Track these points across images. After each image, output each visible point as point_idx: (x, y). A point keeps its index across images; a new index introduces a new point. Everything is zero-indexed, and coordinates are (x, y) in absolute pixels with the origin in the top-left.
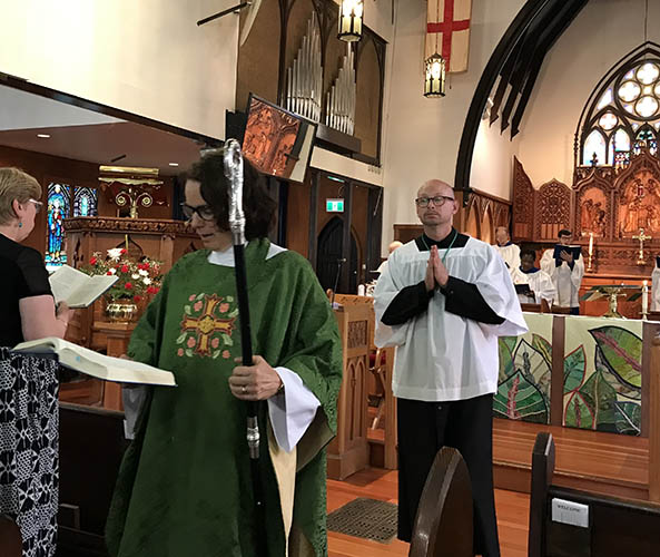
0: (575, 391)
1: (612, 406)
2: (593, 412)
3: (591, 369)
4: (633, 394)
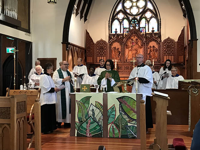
0: (112, 123)
1: (126, 127)
2: (119, 130)
3: (118, 114)
4: (134, 122)
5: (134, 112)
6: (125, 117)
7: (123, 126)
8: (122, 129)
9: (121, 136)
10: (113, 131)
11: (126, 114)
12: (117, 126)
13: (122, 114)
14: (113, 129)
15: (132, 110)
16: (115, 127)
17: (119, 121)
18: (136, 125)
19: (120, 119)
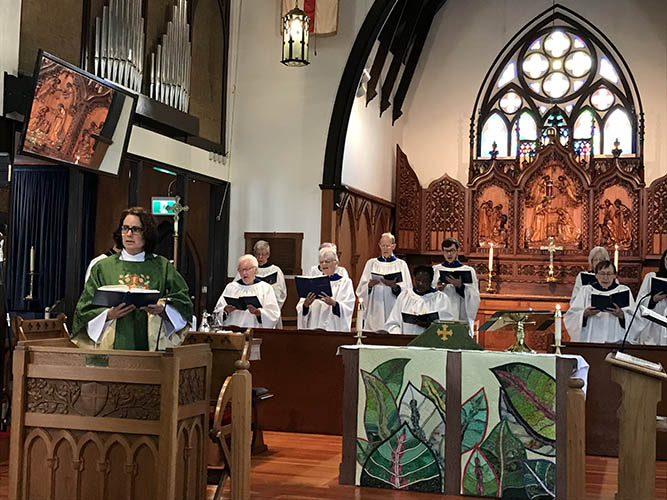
0: (476, 448)
1: (519, 465)
2: (498, 474)
3: (494, 419)
4: (546, 449)
5: (549, 415)
6: (519, 430)
7: (509, 459)
8: (508, 469)
9: (504, 492)
10: (479, 475)
11: (520, 420)
12: (493, 460)
13: (507, 419)
14: (478, 466)
15: (542, 408)
16: (483, 462)
17: (497, 442)
18: (554, 460)
19: (502, 435)
